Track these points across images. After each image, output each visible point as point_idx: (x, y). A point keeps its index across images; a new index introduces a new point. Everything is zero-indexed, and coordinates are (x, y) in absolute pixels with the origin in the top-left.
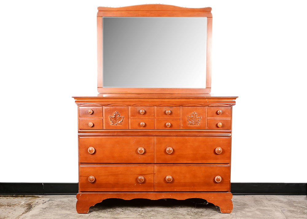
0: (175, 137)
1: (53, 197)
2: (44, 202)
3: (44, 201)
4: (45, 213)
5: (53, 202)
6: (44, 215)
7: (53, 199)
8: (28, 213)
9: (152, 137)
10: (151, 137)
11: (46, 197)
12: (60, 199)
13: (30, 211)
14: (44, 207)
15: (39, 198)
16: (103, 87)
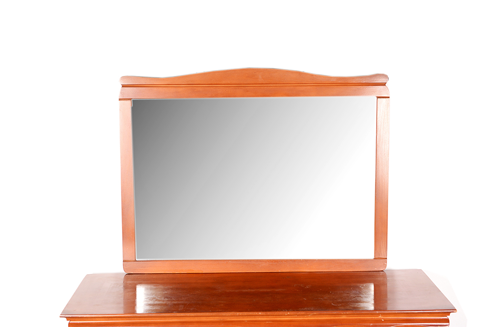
16: (137, 260)
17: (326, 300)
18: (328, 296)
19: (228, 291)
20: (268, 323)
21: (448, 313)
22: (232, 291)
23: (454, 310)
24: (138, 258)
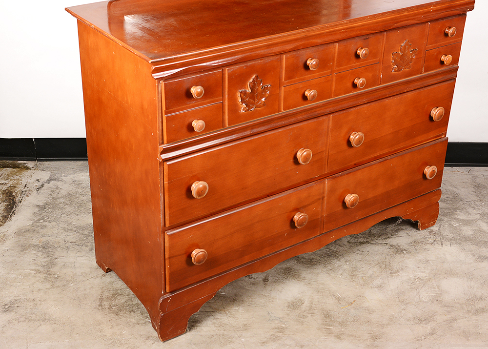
0: (366, 105)
1: (58, 169)
2: (40, 184)
3: (38, 180)
4: (45, 223)
5: (59, 184)
6: (44, 231)
7: (59, 175)
8: (8, 223)
9: (324, 118)
10: (321, 119)
11: (42, 167)
12: (71, 176)
13: (13, 218)
14: (41, 204)
15: (29, 171)
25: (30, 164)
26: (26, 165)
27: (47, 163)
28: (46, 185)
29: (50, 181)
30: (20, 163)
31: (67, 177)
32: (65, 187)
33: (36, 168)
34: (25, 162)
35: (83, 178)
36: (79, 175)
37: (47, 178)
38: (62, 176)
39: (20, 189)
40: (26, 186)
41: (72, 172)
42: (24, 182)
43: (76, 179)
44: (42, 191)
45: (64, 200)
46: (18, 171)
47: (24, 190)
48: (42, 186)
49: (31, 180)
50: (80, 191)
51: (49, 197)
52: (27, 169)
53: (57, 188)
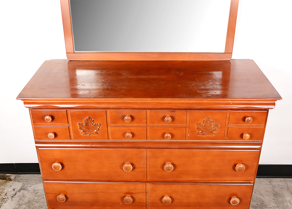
0: (177, 150)
1: (27, 180)
2: (14, 192)
3: (14, 189)
5: (25, 192)
7: (26, 186)
9: (144, 150)
11: (18, 179)
12: (34, 186)
16: (75, 52)
17: (193, 87)
18: (195, 83)
19: (129, 77)
20: (154, 104)
21: (276, 100)
22: (133, 77)
23: (280, 98)
24: (76, 51)
25: (13, 176)
26: (10, 177)
27: (22, 176)
28: (18, 193)
29: (21, 190)
30: (8, 176)
31: (31, 187)
32: (28, 195)
33: (15, 180)
34: (10, 175)
35: (40, 188)
36: (38, 185)
37: (19, 188)
38: (28, 186)
39: (2, 197)
40: (6, 194)
41: (34, 183)
42: (6, 191)
43: (36, 189)
44: (14, 199)
45: (25, 207)
46: (5, 182)
47: (5, 197)
48: (15, 194)
49: (10, 189)
50: (36, 198)
51: (17, 203)
52: (10, 181)
53: (24, 196)
